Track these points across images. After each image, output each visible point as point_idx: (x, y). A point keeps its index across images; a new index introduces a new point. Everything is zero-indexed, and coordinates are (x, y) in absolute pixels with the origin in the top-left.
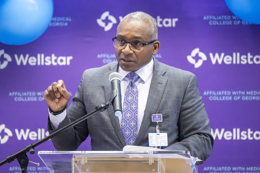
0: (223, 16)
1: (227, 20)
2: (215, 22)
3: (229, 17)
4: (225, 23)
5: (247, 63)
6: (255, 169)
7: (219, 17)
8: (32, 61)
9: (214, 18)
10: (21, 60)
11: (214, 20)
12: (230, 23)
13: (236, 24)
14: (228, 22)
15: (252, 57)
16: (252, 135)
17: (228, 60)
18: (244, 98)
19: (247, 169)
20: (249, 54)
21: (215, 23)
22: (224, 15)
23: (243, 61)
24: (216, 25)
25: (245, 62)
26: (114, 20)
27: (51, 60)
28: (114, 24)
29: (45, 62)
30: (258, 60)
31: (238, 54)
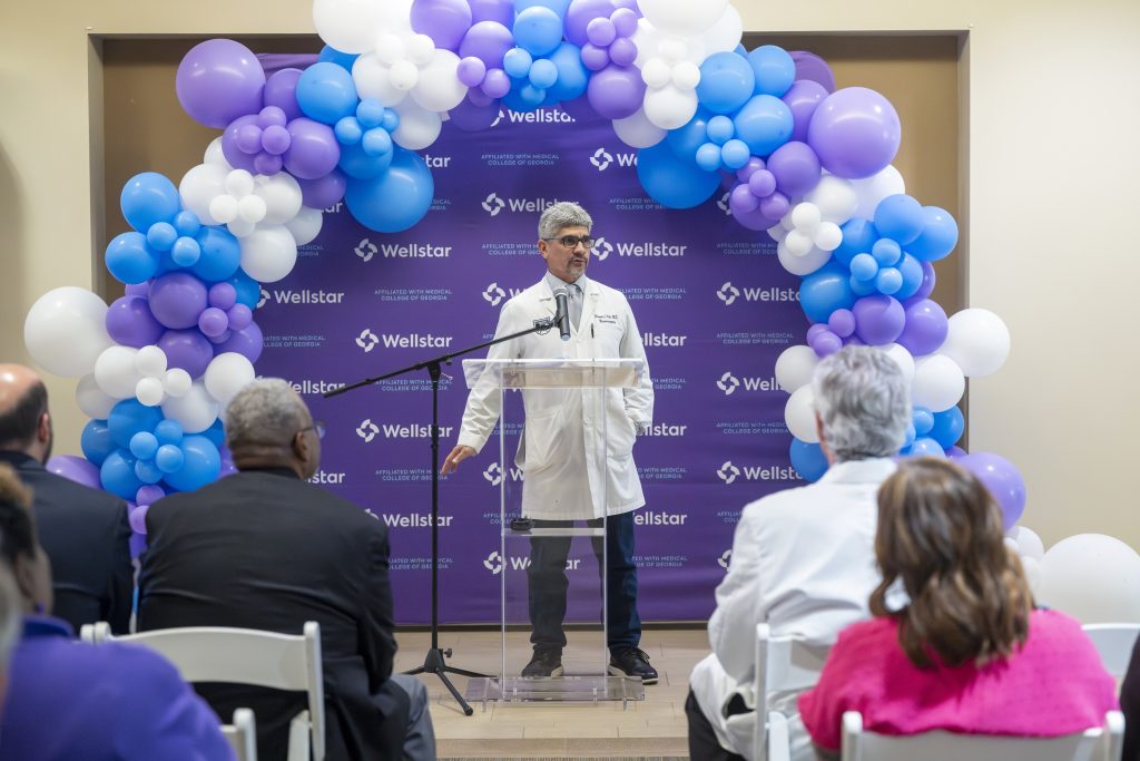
0: (633, 199)
1: (638, 204)
3: (640, 200)
4: (635, 207)
5: (661, 255)
7: (628, 200)
8: (403, 252)
9: (622, 201)
10: (390, 251)
11: (622, 204)
12: (641, 207)
13: (648, 208)
14: (639, 206)
15: (667, 247)
16: (667, 341)
17: (638, 251)
18: (657, 297)
19: (662, 381)
20: (664, 245)
21: (622, 207)
22: (635, 198)
26: (502, 203)
27: (426, 252)
28: (502, 208)
29: (418, 253)
30: (674, 251)
31: (651, 245)
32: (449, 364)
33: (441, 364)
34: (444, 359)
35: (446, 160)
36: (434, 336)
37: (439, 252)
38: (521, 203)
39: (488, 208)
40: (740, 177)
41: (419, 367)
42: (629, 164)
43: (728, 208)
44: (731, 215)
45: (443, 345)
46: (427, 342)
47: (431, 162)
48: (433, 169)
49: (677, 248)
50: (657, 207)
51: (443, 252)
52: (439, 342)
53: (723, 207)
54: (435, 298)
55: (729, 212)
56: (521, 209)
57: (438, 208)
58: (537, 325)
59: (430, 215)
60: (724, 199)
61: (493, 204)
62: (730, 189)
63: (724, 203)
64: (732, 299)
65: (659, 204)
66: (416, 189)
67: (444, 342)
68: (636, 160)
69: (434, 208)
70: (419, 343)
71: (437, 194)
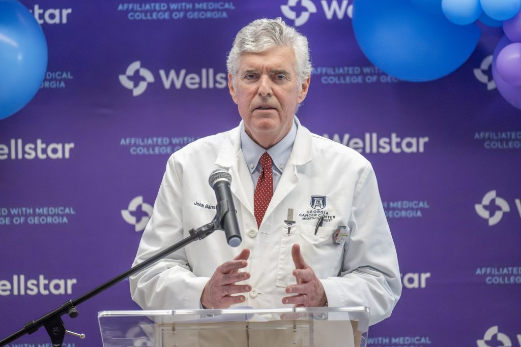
0: (346, 68)
1: (354, 75)
2: (333, 78)
3: (357, 70)
4: (350, 80)
5: (391, 151)
6: (408, 340)
7: (339, 70)
9: (330, 71)
11: (330, 75)
12: (360, 79)
13: (370, 81)
14: (356, 78)
15: (399, 140)
17: (356, 146)
20: (394, 136)
21: (331, 80)
22: (349, 66)
23: (384, 148)
24: (335, 84)
25: (387, 149)
26: (149, 77)
27: (36, 150)
28: (149, 84)
29: (24, 152)
30: (409, 145)
31: (375, 136)
32: (73, 315)
33: (65, 318)
34: (65, 310)
35: (66, 12)
36: (49, 278)
37: (55, 151)
38: (178, 75)
39: (128, 84)
40: (508, 32)
41: (31, 329)
42: (340, 15)
43: (491, 78)
44: (496, 90)
45: (62, 291)
46: (38, 286)
47: (41, 16)
48: (45, 26)
49: (414, 141)
50: (383, 79)
51: (62, 151)
52: (57, 287)
53: (483, 78)
54: (49, 220)
55: (491, 86)
56: (178, 85)
57: (54, 85)
58: (192, 232)
59: (43, 96)
60: (485, 65)
61: (137, 78)
62: (494, 51)
63: (484, 72)
64: (498, 216)
65: (386, 75)
66: (20, 58)
67: (65, 287)
68: (351, 8)
69: (47, 84)
70: (26, 288)
71: (53, 64)
